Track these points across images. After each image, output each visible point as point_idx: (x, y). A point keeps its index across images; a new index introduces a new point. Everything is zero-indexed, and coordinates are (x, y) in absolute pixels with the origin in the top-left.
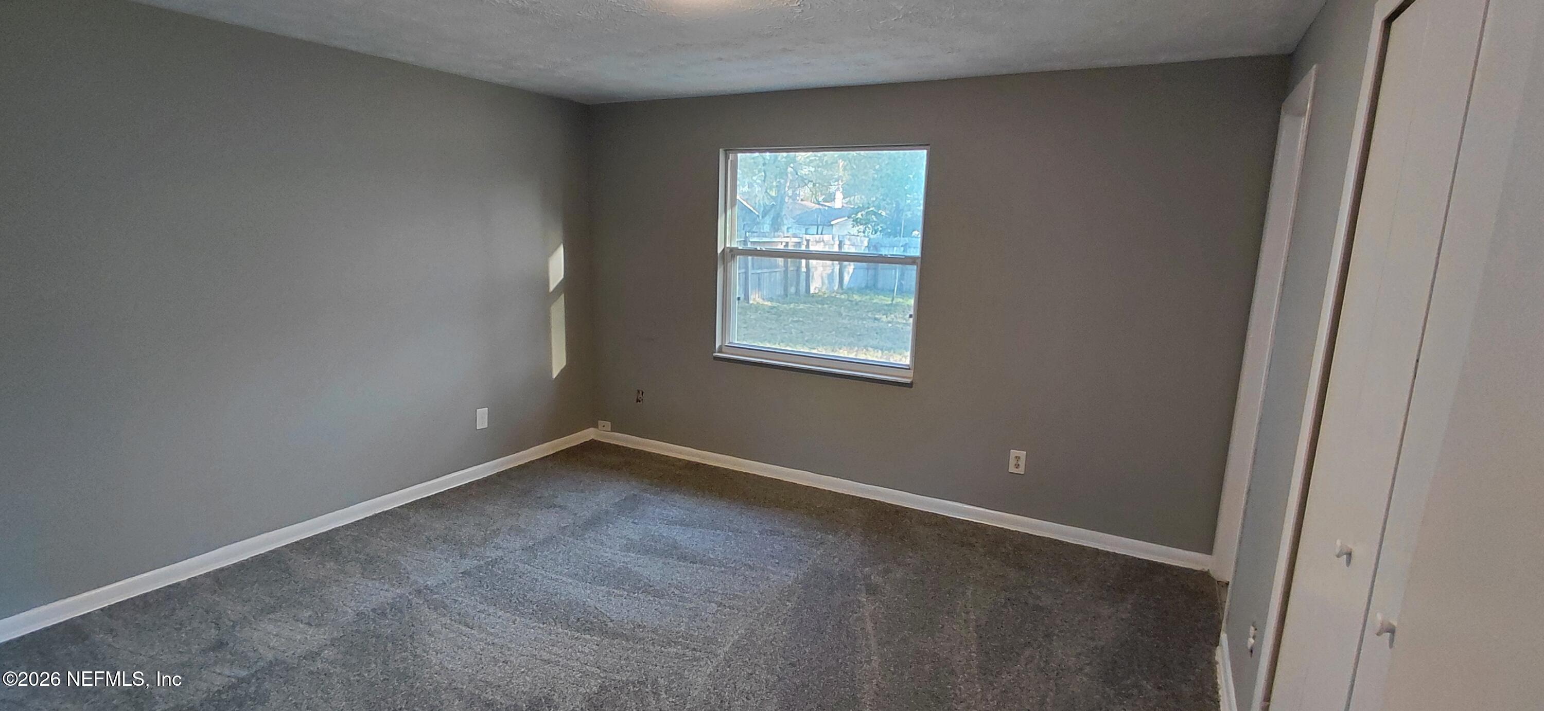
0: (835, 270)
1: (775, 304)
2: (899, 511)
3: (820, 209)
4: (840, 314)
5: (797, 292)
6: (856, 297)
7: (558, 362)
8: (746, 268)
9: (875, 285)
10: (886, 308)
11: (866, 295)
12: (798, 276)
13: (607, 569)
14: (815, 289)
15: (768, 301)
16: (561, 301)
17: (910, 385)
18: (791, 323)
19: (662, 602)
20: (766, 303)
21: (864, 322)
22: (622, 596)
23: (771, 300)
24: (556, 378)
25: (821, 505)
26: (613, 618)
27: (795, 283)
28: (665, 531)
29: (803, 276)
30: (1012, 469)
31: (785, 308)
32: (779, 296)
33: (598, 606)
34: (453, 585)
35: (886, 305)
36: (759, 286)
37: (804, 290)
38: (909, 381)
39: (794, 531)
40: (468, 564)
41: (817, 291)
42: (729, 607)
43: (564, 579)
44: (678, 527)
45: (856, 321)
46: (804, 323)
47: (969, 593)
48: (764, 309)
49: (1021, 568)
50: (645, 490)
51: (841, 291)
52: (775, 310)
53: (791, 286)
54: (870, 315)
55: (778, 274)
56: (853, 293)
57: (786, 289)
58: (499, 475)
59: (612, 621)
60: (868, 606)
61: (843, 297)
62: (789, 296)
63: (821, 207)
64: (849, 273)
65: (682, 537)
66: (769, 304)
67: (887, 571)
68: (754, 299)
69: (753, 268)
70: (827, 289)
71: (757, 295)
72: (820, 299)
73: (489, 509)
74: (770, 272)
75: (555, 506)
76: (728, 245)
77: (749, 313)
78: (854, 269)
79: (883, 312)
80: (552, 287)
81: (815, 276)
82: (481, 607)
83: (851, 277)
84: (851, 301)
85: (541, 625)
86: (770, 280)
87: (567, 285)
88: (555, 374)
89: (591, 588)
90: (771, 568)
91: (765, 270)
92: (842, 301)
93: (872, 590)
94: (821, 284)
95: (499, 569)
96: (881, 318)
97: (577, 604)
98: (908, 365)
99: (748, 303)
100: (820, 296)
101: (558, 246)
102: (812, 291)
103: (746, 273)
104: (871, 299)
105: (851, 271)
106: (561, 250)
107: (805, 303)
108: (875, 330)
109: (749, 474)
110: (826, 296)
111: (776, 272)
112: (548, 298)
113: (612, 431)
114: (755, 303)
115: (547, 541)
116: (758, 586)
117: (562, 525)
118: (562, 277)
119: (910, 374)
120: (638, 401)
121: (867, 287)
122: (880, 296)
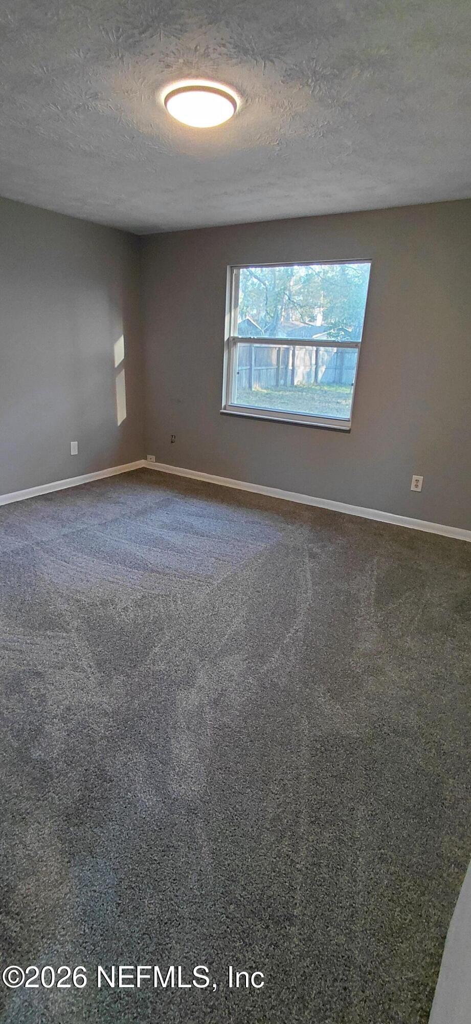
0: (312, 369)
1: (269, 391)
2: (335, 514)
3: (305, 327)
4: (313, 399)
5: (285, 384)
6: (326, 388)
7: (121, 415)
8: (251, 365)
9: (340, 380)
10: (346, 395)
11: (333, 387)
12: (287, 372)
13: (149, 537)
14: (298, 382)
15: (266, 389)
16: (123, 373)
17: (348, 431)
18: (279, 404)
19: (182, 556)
20: (263, 391)
21: (330, 405)
22: (158, 552)
23: (267, 388)
24: (121, 425)
25: (286, 509)
26: (152, 562)
27: (284, 377)
28: (186, 519)
29: (290, 373)
30: (413, 488)
31: (276, 394)
32: (272, 386)
33: (143, 556)
34: (58, 541)
35: (347, 394)
36: (259, 378)
37: (290, 383)
38: (348, 429)
39: (267, 522)
40: (65, 531)
41: (299, 384)
42: (223, 560)
43: (123, 541)
44: (194, 517)
45: (324, 403)
46: (288, 404)
47: (375, 561)
48: (262, 394)
49: (412, 549)
50: (175, 496)
51: (315, 384)
52: (269, 395)
53: (281, 379)
54: (334, 399)
55: (272, 371)
56: (324, 386)
57: (277, 381)
58: (85, 484)
59: (151, 564)
60: (309, 564)
61: (316, 388)
62: (279, 386)
63: (306, 325)
64: (322, 372)
65: (197, 523)
66: (265, 391)
67: (325, 546)
68: (256, 388)
69: (255, 366)
70: (306, 382)
71: (258, 385)
72: (300, 389)
73: (79, 503)
74: (267, 369)
75: (119, 503)
76: (232, 335)
77: (251, 397)
78: (326, 368)
79: (343, 398)
80: (116, 365)
81: (298, 373)
82: (74, 553)
83: (323, 375)
84: (322, 391)
85: (109, 564)
86: (267, 375)
87: (126, 363)
88: (119, 423)
89: (139, 547)
90: (251, 541)
91: (264, 368)
92: (316, 390)
93: (313, 556)
94: (302, 378)
95: (84, 534)
96: (341, 402)
97: (131, 554)
98: (349, 419)
99: (251, 390)
100: (301, 387)
101: (121, 336)
102: (295, 384)
103: (250, 369)
104: (336, 390)
105: (324, 370)
106: (122, 339)
107: (290, 391)
108: (337, 410)
109: (241, 490)
110: (305, 387)
111: (271, 369)
112: (114, 371)
113: (156, 462)
114: (256, 390)
115: (115, 520)
116: (241, 550)
117: (123, 513)
118: (123, 358)
119: (349, 424)
120: (172, 442)
121: (334, 382)
122: (343, 388)
